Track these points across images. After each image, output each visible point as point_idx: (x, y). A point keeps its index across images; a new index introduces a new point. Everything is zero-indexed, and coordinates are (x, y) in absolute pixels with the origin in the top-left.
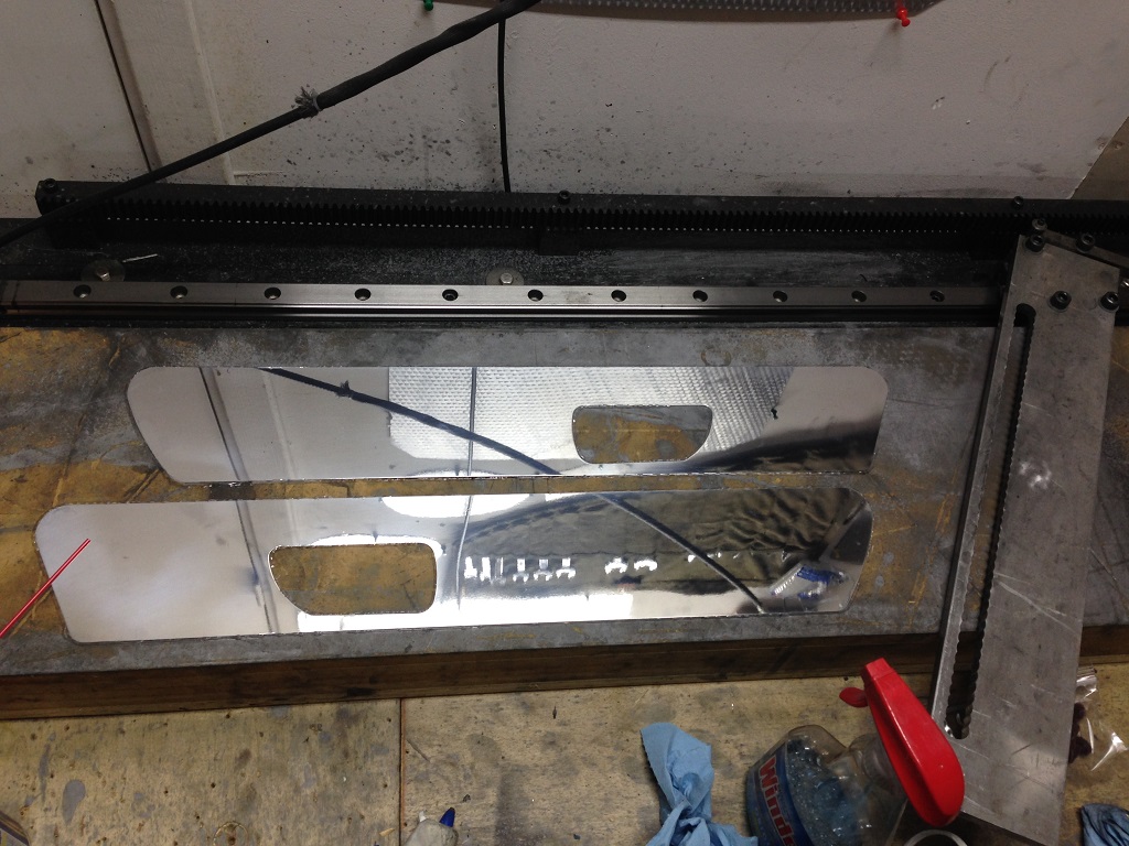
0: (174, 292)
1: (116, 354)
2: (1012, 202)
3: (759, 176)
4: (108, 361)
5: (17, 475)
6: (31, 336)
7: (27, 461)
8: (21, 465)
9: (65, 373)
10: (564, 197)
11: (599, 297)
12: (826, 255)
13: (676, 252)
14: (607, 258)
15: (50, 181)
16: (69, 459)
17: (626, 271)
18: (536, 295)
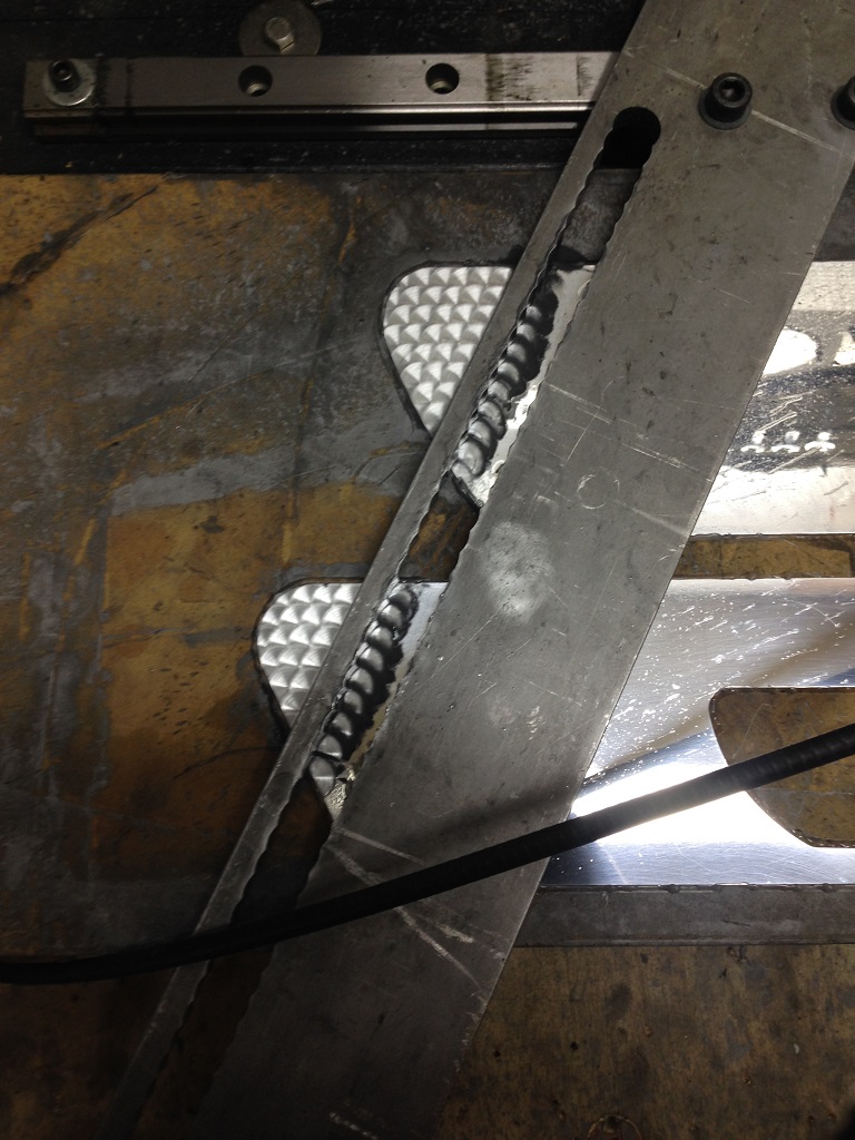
1: (350, 238)
4: (335, 252)
5: (203, 516)
6: (178, 194)
7: (218, 483)
8: (207, 493)
9: (258, 281)
16: (297, 478)
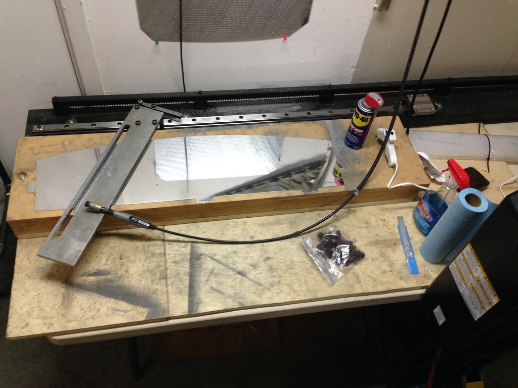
0: (92, 125)
2: (328, 86)
3: (257, 83)
10: (200, 92)
11: (212, 119)
12: (279, 105)
13: (235, 107)
14: (215, 109)
15: (56, 97)
17: (220, 113)
18: (194, 120)
